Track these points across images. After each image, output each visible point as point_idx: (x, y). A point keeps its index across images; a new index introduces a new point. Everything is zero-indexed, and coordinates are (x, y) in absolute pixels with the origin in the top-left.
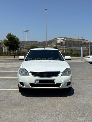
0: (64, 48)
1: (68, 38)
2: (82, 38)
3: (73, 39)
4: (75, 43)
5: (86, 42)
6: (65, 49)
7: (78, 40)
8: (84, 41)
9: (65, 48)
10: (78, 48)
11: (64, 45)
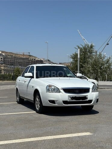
0: (1, 67)
1: (7, 52)
2: (29, 53)
3: (15, 54)
4: (19, 60)
5: (34, 59)
6: (3, 70)
7: (23, 56)
8: (31, 58)
9: (3, 67)
10: (23, 67)
11: (3, 62)
